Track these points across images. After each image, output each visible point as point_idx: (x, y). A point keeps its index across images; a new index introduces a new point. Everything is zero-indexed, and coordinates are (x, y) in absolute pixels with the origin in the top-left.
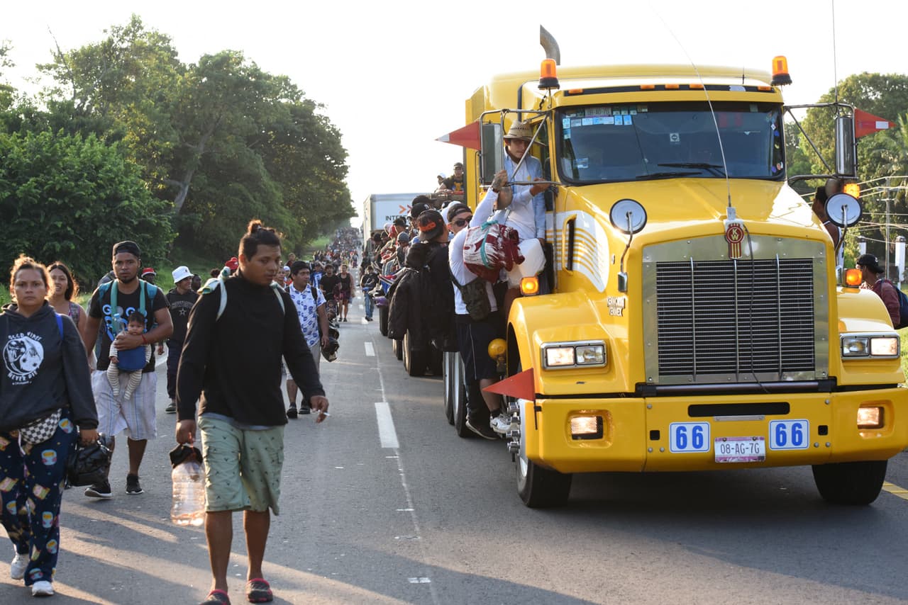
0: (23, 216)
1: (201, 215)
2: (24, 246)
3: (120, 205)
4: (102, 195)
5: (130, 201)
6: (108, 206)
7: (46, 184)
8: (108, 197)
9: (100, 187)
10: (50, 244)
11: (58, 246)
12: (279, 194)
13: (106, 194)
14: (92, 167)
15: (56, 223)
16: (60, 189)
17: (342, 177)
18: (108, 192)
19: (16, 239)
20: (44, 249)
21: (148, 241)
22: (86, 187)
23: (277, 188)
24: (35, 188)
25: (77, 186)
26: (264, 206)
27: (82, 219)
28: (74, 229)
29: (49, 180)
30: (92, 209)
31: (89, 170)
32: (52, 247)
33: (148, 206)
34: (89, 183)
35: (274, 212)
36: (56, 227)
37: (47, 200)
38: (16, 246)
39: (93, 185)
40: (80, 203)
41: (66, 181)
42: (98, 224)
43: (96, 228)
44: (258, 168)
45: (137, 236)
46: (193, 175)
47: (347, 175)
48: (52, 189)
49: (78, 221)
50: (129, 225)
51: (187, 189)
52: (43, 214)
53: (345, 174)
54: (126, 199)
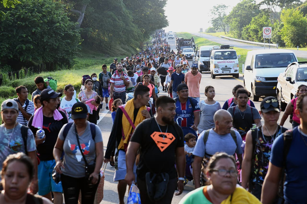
0: (4, 31)
1: (91, 29)
2: (6, 47)
3: (55, 26)
4: (45, 20)
5: (60, 24)
6: (49, 26)
7: (16, 14)
8: (49, 21)
9: (44, 16)
10: (20, 45)
11: (24, 47)
12: (131, 17)
13: (47, 20)
14: (39, 5)
15: (22, 35)
16: (23, 17)
17: (163, 7)
18: (48, 19)
19: (2, 43)
20: (17, 48)
21: (69, 44)
22: (36, 16)
23: (130, 13)
24: (10, 16)
25: (32, 15)
26: (124, 23)
27: (35, 33)
28: (32, 38)
29: (17, 12)
30: (41, 27)
31: (37, 7)
32: (21, 47)
33: (68, 25)
34: (39, 14)
35: (129, 26)
36: (22, 37)
37: (16, 23)
38: (2, 47)
39: (40, 15)
40: (34, 24)
41: (26, 13)
42: (44, 35)
43: (43, 37)
44: (120, 3)
45: (64, 41)
46: (86, 7)
47: (166, 5)
48: (19, 16)
49: (34, 34)
50: (60, 36)
51: (83, 15)
52: (15, 31)
53: (165, 4)
54: (58, 23)
